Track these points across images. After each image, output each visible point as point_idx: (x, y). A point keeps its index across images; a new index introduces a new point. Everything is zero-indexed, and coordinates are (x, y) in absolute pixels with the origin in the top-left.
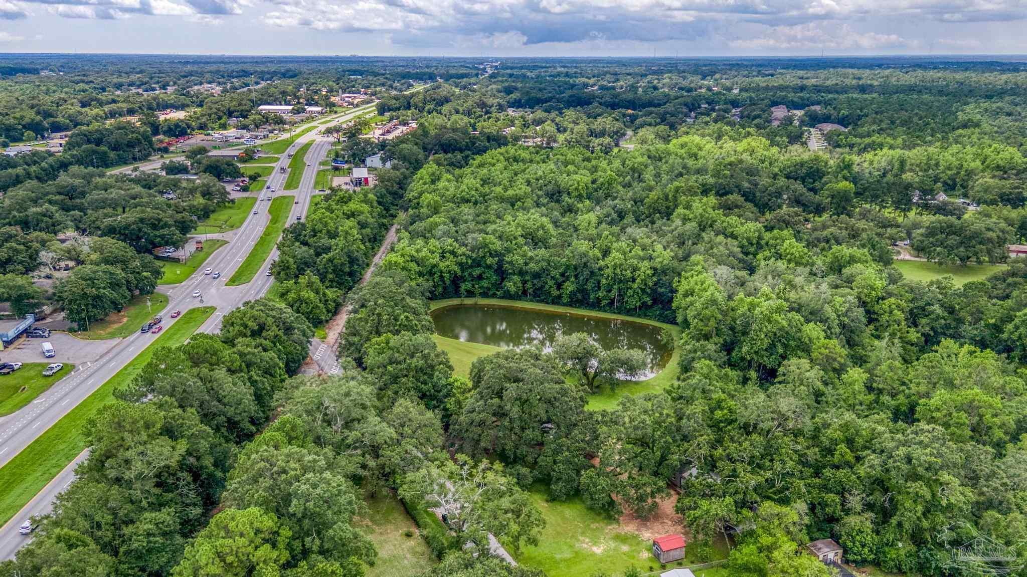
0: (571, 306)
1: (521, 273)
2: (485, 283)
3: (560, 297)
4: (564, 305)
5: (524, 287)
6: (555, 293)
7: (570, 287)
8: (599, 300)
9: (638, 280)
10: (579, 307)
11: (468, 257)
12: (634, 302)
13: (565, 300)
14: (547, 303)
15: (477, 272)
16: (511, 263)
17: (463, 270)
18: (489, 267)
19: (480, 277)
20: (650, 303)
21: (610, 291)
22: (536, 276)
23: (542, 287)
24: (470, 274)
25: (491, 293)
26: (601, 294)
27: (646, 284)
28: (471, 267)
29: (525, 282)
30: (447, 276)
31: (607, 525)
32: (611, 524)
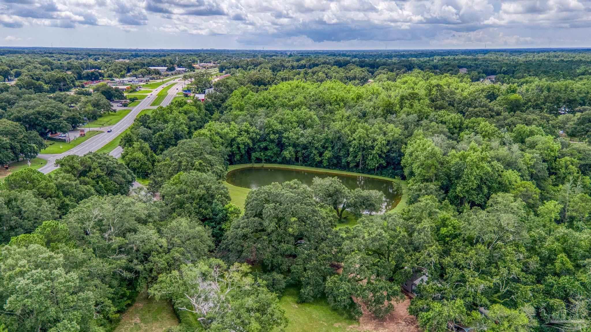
0: (329, 168)
1: (295, 146)
2: (269, 153)
3: (321, 162)
4: (324, 167)
5: (296, 156)
6: (318, 159)
7: (328, 154)
8: (348, 163)
9: (376, 148)
10: (335, 169)
11: (257, 134)
12: (373, 164)
13: (325, 163)
14: (312, 167)
15: (263, 145)
16: (287, 138)
17: (254, 145)
18: (272, 141)
19: (266, 149)
20: (385, 165)
21: (356, 157)
22: (305, 147)
23: (309, 155)
24: (259, 147)
25: (273, 160)
26: (350, 159)
27: (382, 151)
28: (259, 141)
29: (296, 152)
30: (242, 146)
31: (349, 324)
32: (351, 324)
